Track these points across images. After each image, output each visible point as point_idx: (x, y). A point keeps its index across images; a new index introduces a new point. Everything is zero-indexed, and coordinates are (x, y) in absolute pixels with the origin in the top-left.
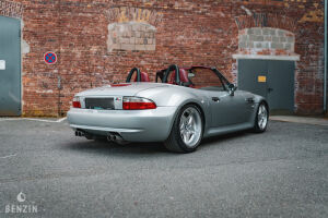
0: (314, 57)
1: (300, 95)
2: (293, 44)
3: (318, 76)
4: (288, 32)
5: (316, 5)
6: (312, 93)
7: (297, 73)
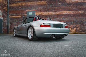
0: (6, 19)
1: (3, 29)
2: (2, 14)
3: (6, 24)
4: (1, 11)
5: (6, 6)
6: (6, 28)
7: (3, 22)
